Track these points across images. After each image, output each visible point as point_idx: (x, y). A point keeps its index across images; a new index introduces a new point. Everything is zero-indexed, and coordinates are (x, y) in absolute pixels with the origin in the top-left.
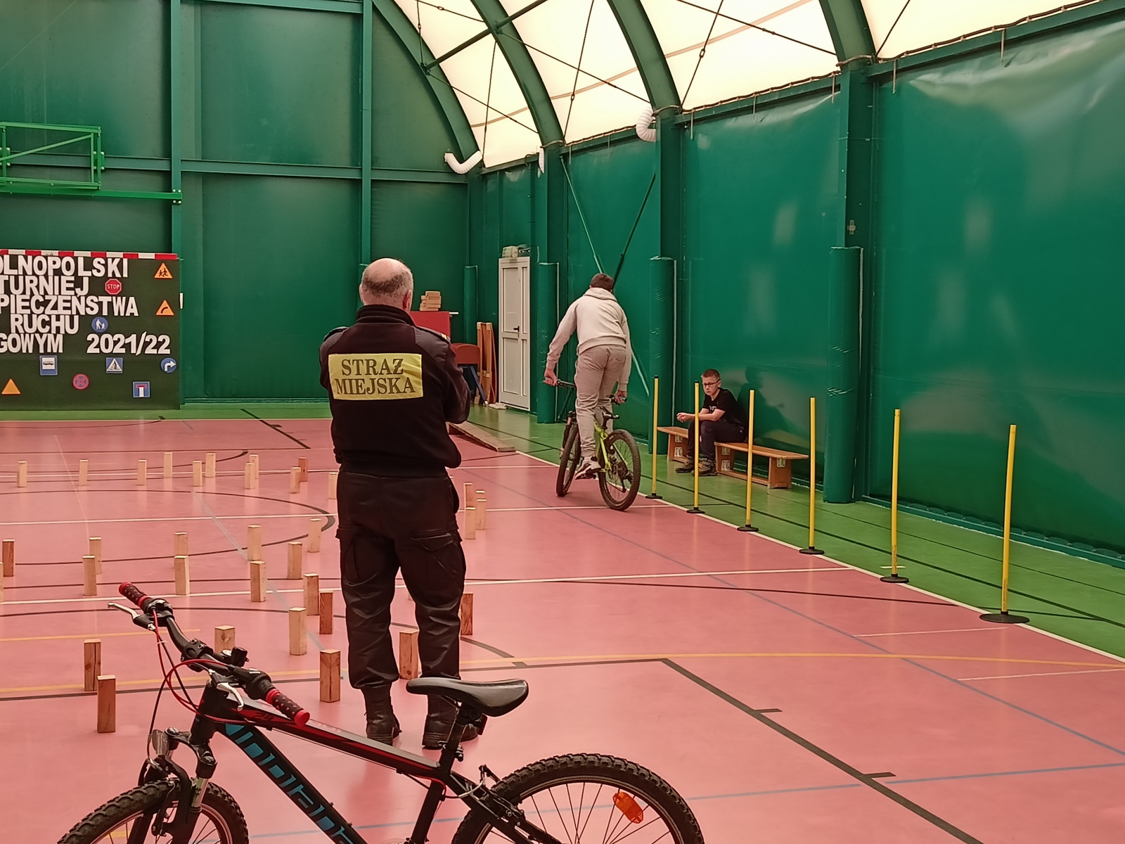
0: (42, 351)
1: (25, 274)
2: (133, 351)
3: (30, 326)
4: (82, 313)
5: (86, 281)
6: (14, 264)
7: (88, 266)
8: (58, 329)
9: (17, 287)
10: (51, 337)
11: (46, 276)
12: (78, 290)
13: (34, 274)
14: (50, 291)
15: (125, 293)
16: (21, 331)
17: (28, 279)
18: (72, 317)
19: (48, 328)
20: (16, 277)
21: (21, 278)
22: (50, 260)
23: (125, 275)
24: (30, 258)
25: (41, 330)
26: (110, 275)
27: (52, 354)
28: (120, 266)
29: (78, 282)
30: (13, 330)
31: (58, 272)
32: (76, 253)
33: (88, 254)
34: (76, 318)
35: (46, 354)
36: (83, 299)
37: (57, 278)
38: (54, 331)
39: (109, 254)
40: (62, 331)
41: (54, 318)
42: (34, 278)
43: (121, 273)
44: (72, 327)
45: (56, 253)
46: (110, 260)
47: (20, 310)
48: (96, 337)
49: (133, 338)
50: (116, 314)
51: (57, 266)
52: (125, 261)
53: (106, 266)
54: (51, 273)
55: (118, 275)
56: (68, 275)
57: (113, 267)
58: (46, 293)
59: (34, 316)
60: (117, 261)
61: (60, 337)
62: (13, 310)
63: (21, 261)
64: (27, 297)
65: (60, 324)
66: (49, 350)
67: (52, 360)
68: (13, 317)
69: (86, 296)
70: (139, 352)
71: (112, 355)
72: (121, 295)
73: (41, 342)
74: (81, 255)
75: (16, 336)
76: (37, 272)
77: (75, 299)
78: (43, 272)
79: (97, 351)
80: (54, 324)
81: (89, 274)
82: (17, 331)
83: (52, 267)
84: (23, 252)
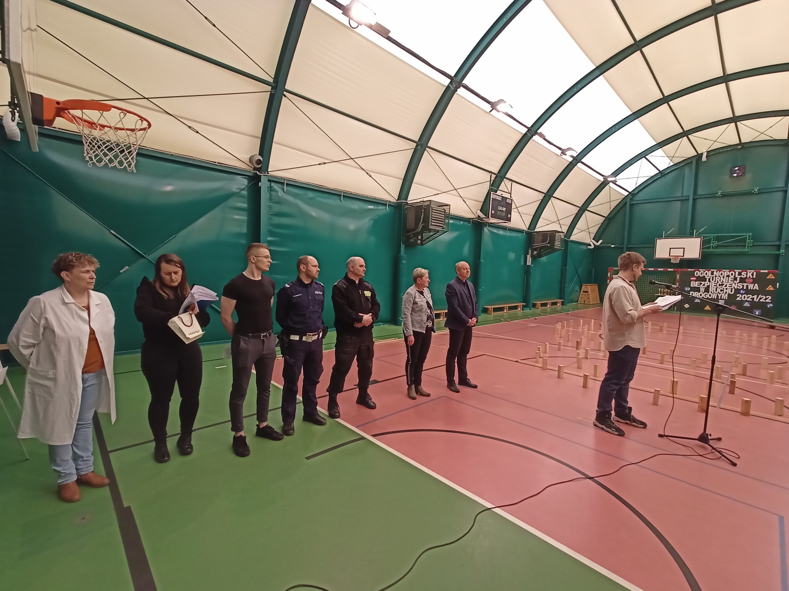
0: (719, 298)
1: (716, 276)
2: (755, 300)
3: (716, 291)
4: (736, 288)
5: (738, 279)
6: (712, 273)
7: (740, 274)
8: (726, 292)
9: (713, 280)
10: (723, 294)
11: (723, 277)
12: (735, 281)
13: (719, 276)
14: (724, 281)
15: (754, 282)
16: (713, 292)
17: (717, 278)
18: (732, 289)
19: (722, 292)
20: (713, 277)
21: (714, 278)
22: (725, 273)
23: (754, 277)
24: (718, 272)
25: (720, 292)
26: (748, 277)
27: (723, 299)
28: (753, 275)
29: (735, 279)
30: (710, 292)
31: (728, 276)
32: (735, 271)
33: (740, 271)
34: (733, 290)
36: (736, 284)
37: (727, 278)
38: (725, 293)
40: (728, 293)
41: (725, 289)
42: (719, 278)
43: (753, 276)
44: (731, 292)
45: (728, 270)
46: (748, 273)
47: (713, 286)
48: (740, 295)
49: (755, 297)
50: (749, 288)
51: (728, 274)
52: (755, 273)
53: (747, 274)
54: (725, 276)
55: (751, 277)
56: (732, 277)
57: (749, 275)
58: (723, 282)
59: (718, 289)
60: (751, 273)
61: (727, 295)
62: (710, 286)
63: (715, 273)
64: (716, 283)
65: (727, 291)
66: (722, 298)
67: (723, 301)
68: (710, 288)
69: (738, 283)
70: (757, 300)
71: (746, 301)
72: (752, 283)
73: (720, 296)
74: (737, 271)
75: (711, 294)
77: (733, 284)
78: (723, 276)
79: (741, 299)
81: (740, 276)
82: (711, 292)
83: (726, 274)
84: (716, 270)
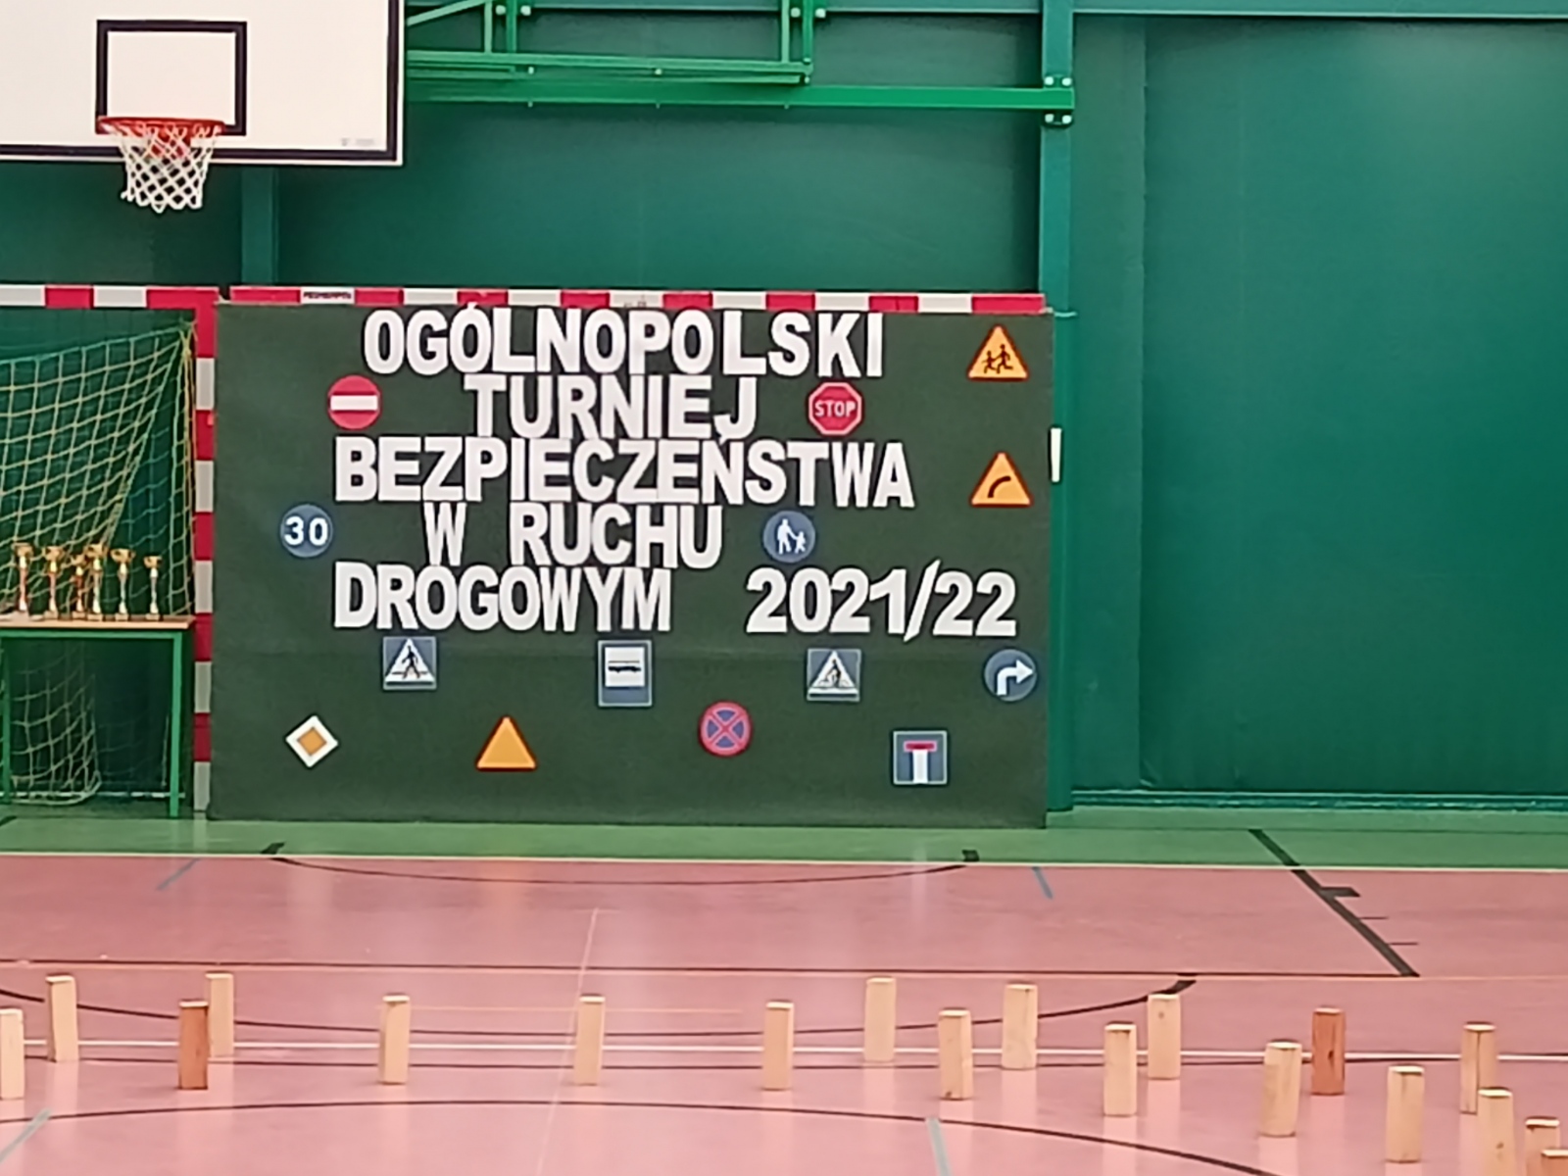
0: (604, 624)
1: (557, 369)
2: (896, 625)
3: (571, 543)
5: (748, 391)
7: (757, 341)
8: (657, 549)
9: (531, 416)
10: (634, 577)
11: (623, 375)
12: (722, 421)
13: (585, 369)
15: (870, 432)
16: (541, 558)
18: (701, 511)
19: (624, 547)
20: (531, 380)
21: (545, 384)
22: (638, 321)
23: (875, 369)
24: (574, 316)
25: (605, 555)
26: (825, 370)
27: (635, 636)
28: (858, 339)
29: (723, 395)
30: (517, 556)
31: (661, 364)
32: (720, 299)
33: (757, 300)
34: (715, 514)
35: (619, 635)
36: (736, 450)
37: (656, 381)
38: (643, 559)
39: (824, 301)
40: (670, 560)
41: (643, 514)
42: (586, 384)
43: (862, 363)
44: (700, 546)
45: (655, 298)
46: (825, 321)
47: (539, 490)
49: (894, 584)
50: (842, 501)
51: (657, 343)
52: (875, 322)
53: (812, 338)
55: (851, 369)
56: (693, 371)
57: (834, 343)
58: (621, 432)
59: (584, 510)
60: (847, 322)
61: (662, 579)
62: (517, 492)
63: (546, 322)
65: (665, 535)
66: (628, 623)
67: (636, 654)
68: (517, 513)
70: (914, 630)
71: (829, 639)
72: (859, 436)
73: (603, 595)
74: (734, 303)
75: (527, 576)
76: (596, 363)
77: (711, 453)
79: (779, 625)
80: (646, 534)
84: (553, 297)
